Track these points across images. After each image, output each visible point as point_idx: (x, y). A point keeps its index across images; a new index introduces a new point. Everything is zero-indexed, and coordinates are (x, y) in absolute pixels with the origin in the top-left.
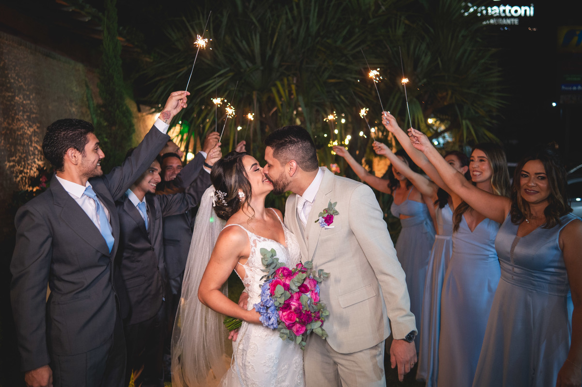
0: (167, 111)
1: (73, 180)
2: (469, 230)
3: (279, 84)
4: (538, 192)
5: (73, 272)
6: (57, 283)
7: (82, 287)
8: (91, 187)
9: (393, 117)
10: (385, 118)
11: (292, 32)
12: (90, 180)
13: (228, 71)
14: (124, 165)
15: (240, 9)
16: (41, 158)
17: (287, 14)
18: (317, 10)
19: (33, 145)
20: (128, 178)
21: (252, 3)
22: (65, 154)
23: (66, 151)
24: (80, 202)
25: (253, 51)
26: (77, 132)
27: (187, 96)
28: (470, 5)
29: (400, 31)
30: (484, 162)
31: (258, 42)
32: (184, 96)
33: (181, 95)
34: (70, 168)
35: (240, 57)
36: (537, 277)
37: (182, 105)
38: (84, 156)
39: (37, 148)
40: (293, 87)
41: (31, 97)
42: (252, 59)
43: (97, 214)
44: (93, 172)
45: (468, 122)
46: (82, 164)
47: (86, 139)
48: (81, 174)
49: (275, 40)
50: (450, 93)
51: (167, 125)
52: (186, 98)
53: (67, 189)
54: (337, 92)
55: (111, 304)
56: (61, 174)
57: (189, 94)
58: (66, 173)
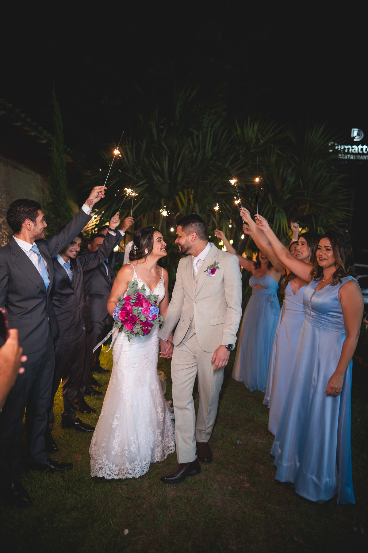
0: (90, 199)
1: (25, 240)
2: (293, 294)
3: (181, 193)
4: (327, 259)
5: (21, 301)
6: (10, 307)
7: (27, 310)
8: (36, 246)
9: (249, 213)
10: (242, 212)
11: (192, 156)
12: (35, 242)
13: (144, 183)
14: (59, 234)
15: (156, 138)
16: (7, 241)
17: (189, 143)
18: (211, 141)
19: (2, 231)
20: (62, 243)
21: (164, 134)
22: (23, 222)
23: (24, 221)
24: (28, 255)
25: (163, 169)
26: (31, 208)
27: (105, 190)
28: (336, 144)
29: (273, 159)
30: (304, 246)
31: (167, 162)
32: (102, 190)
33: (100, 189)
34: (25, 232)
35: (153, 173)
36: (324, 318)
37: (101, 196)
38: (36, 225)
39: (5, 233)
40: (191, 196)
41: (3, 197)
42: (162, 176)
43: (39, 263)
44: (39, 236)
45: (322, 229)
46: (34, 230)
47: (37, 214)
48: (32, 236)
49: (179, 161)
50: (308, 206)
51: (90, 209)
52: (104, 191)
53: (20, 246)
54: (224, 202)
55: (45, 325)
56: (17, 236)
57: (106, 188)
58: (21, 236)
